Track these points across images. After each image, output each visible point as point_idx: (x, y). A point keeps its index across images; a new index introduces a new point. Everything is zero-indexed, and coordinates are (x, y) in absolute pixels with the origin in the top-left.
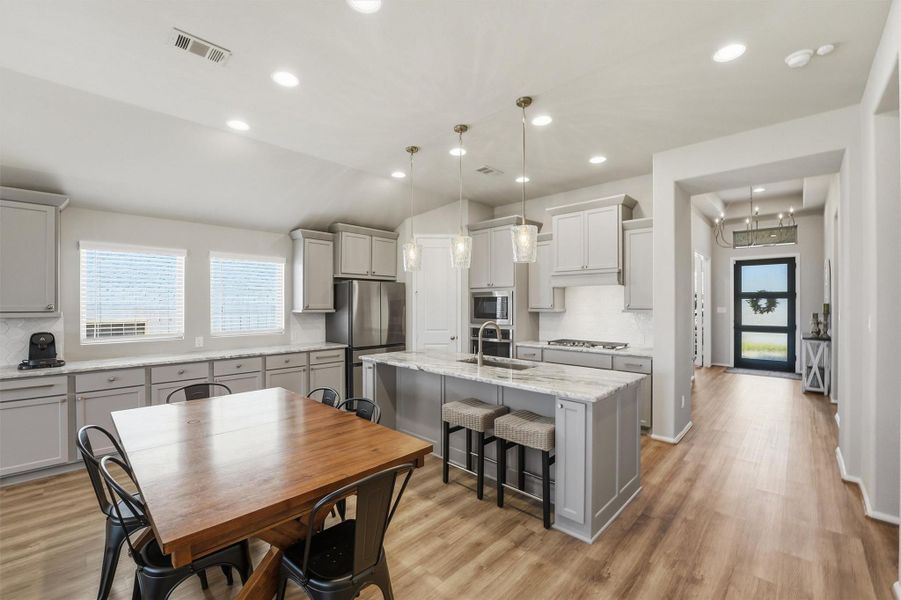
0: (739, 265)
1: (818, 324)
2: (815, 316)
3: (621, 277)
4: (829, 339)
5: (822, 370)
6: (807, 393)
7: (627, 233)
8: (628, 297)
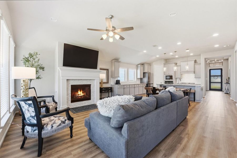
0: (210, 70)
1: (227, 81)
2: (227, 79)
3: (194, 72)
4: (229, 83)
5: (228, 89)
6: (225, 93)
7: (195, 65)
8: (195, 75)
